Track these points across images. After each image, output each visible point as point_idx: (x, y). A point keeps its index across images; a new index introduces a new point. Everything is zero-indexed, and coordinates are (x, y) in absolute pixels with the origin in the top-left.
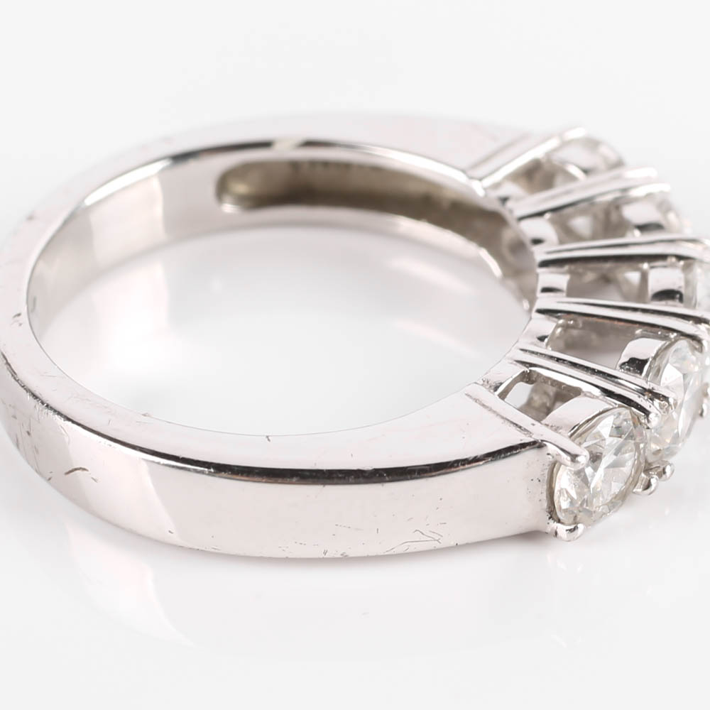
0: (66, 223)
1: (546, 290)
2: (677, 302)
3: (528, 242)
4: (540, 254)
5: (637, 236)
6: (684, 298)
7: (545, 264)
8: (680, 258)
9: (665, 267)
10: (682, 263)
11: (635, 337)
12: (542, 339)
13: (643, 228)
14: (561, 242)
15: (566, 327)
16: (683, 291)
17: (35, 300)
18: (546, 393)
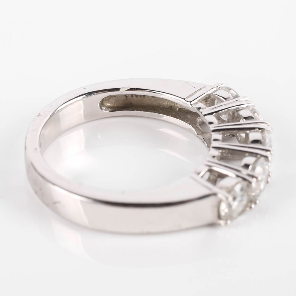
0: (51, 116)
1: (215, 140)
2: (259, 144)
3: (207, 123)
4: (212, 127)
5: (244, 121)
6: (262, 143)
7: (214, 131)
8: (259, 129)
9: (255, 132)
10: (260, 130)
11: (245, 156)
12: (214, 157)
13: (246, 118)
14: (219, 124)
15: (222, 153)
16: (262, 140)
17: (41, 143)
18: (215, 175)
